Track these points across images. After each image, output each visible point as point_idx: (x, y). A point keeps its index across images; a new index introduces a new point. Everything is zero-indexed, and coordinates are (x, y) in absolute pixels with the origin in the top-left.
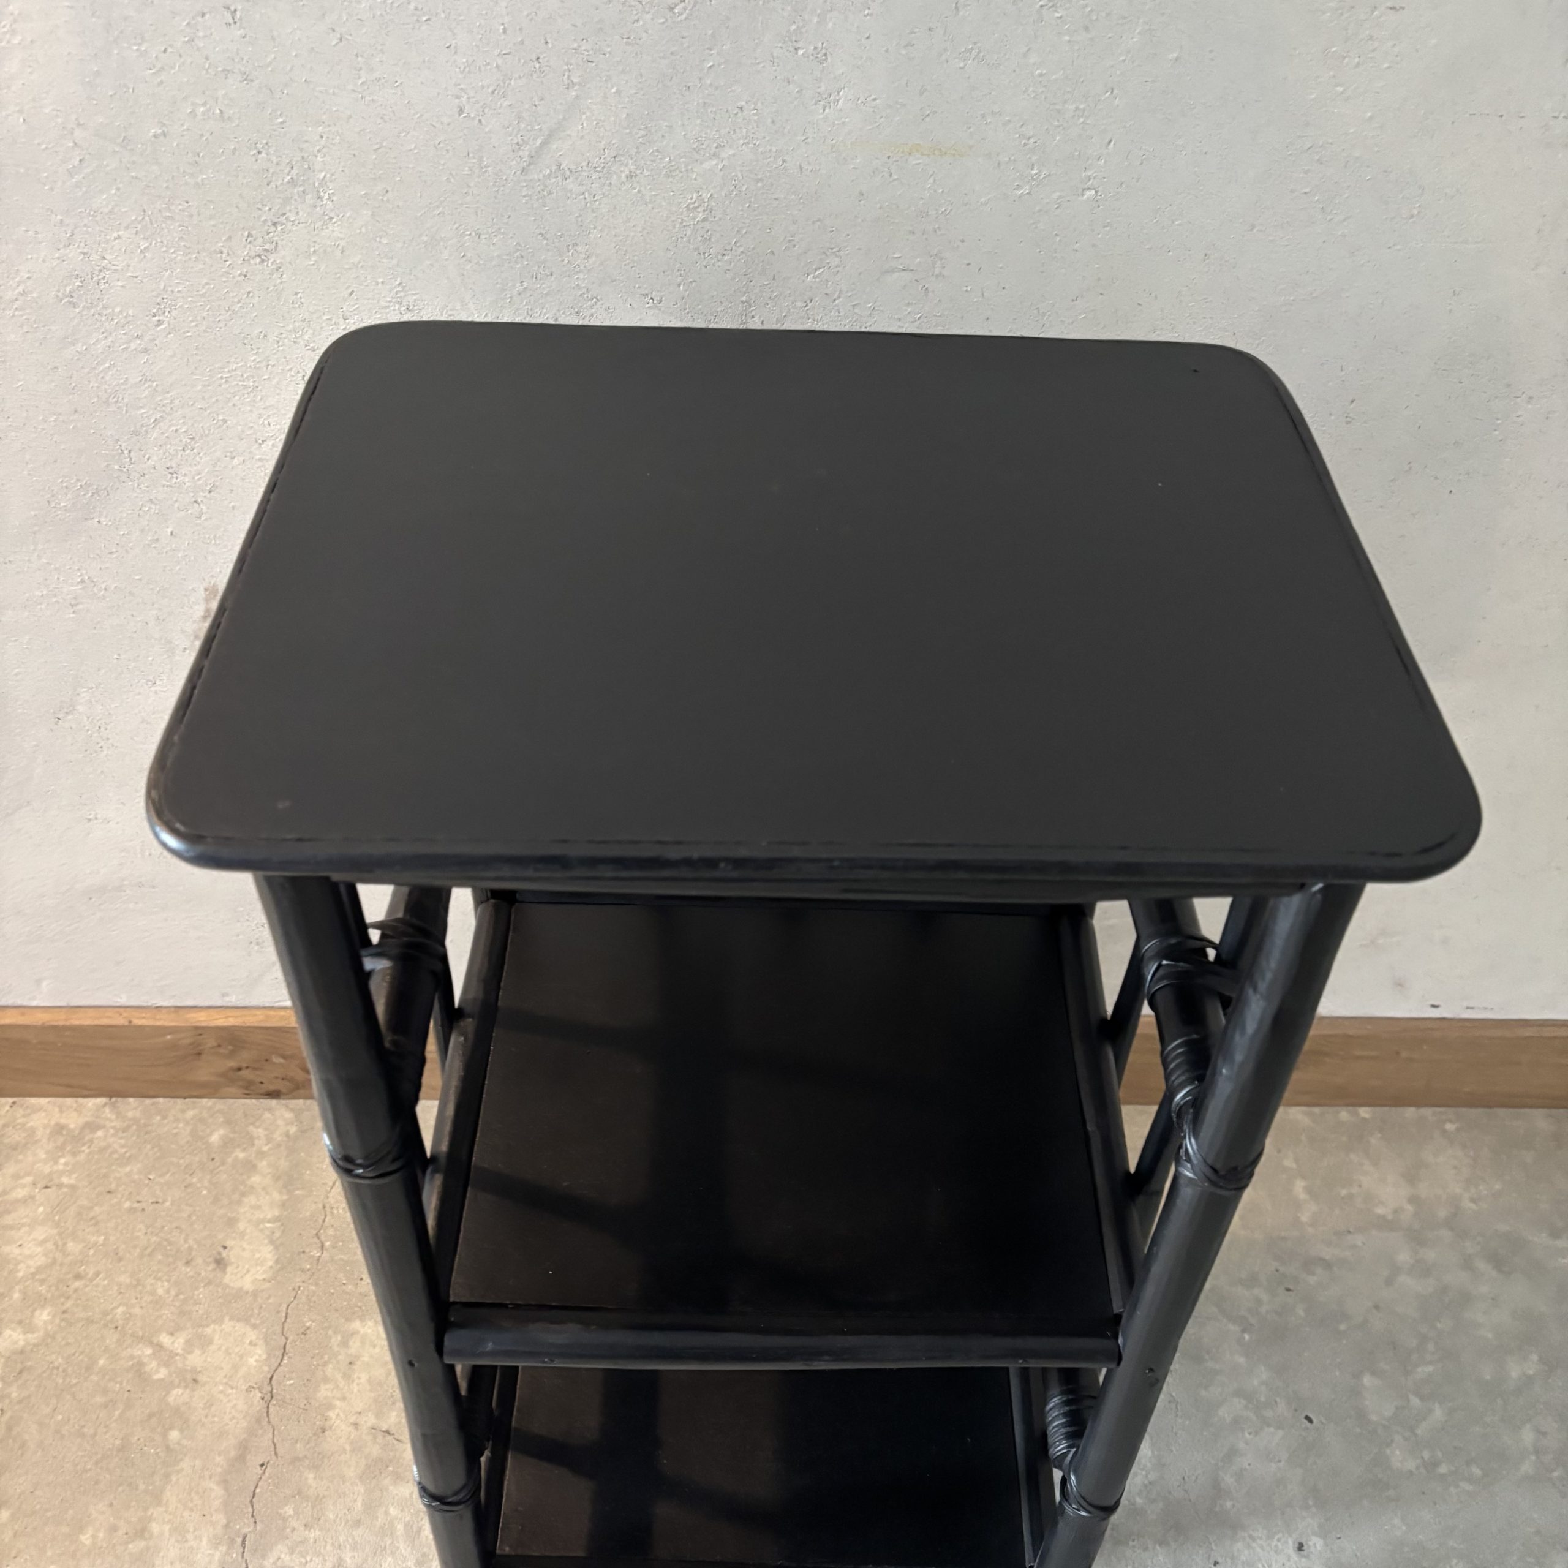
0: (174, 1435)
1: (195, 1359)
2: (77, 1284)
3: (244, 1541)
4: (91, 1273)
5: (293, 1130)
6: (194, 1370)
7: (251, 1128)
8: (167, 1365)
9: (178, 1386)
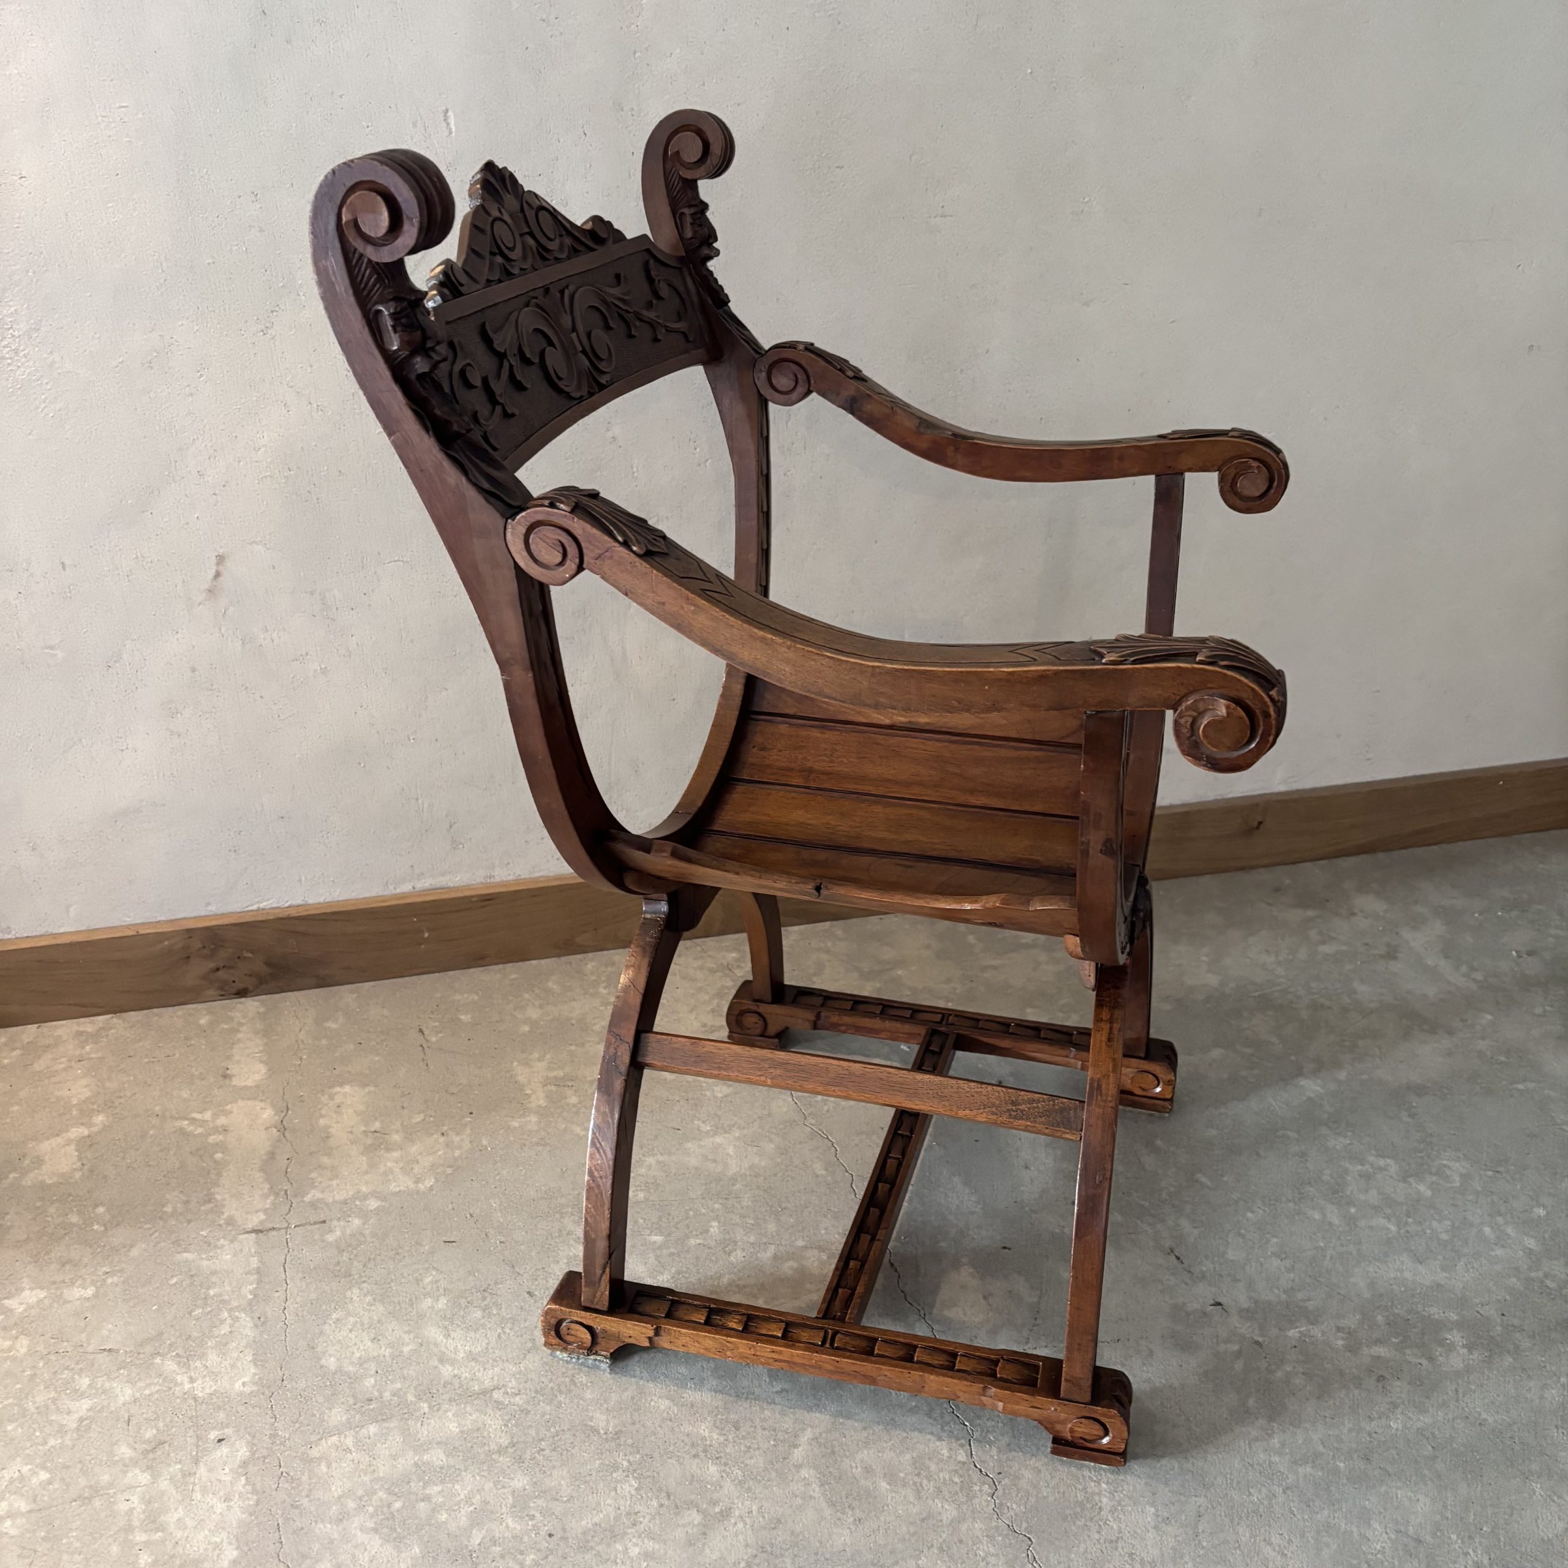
0: (218, 1156)
1: (222, 1121)
2: (121, 1100)
3: (286, 1192)
4: (129, 1094)
5: (262, 1010)
6: (223, 1126)
7: (229, 1013)
8: (201, 1126)
9: (214, 1134)
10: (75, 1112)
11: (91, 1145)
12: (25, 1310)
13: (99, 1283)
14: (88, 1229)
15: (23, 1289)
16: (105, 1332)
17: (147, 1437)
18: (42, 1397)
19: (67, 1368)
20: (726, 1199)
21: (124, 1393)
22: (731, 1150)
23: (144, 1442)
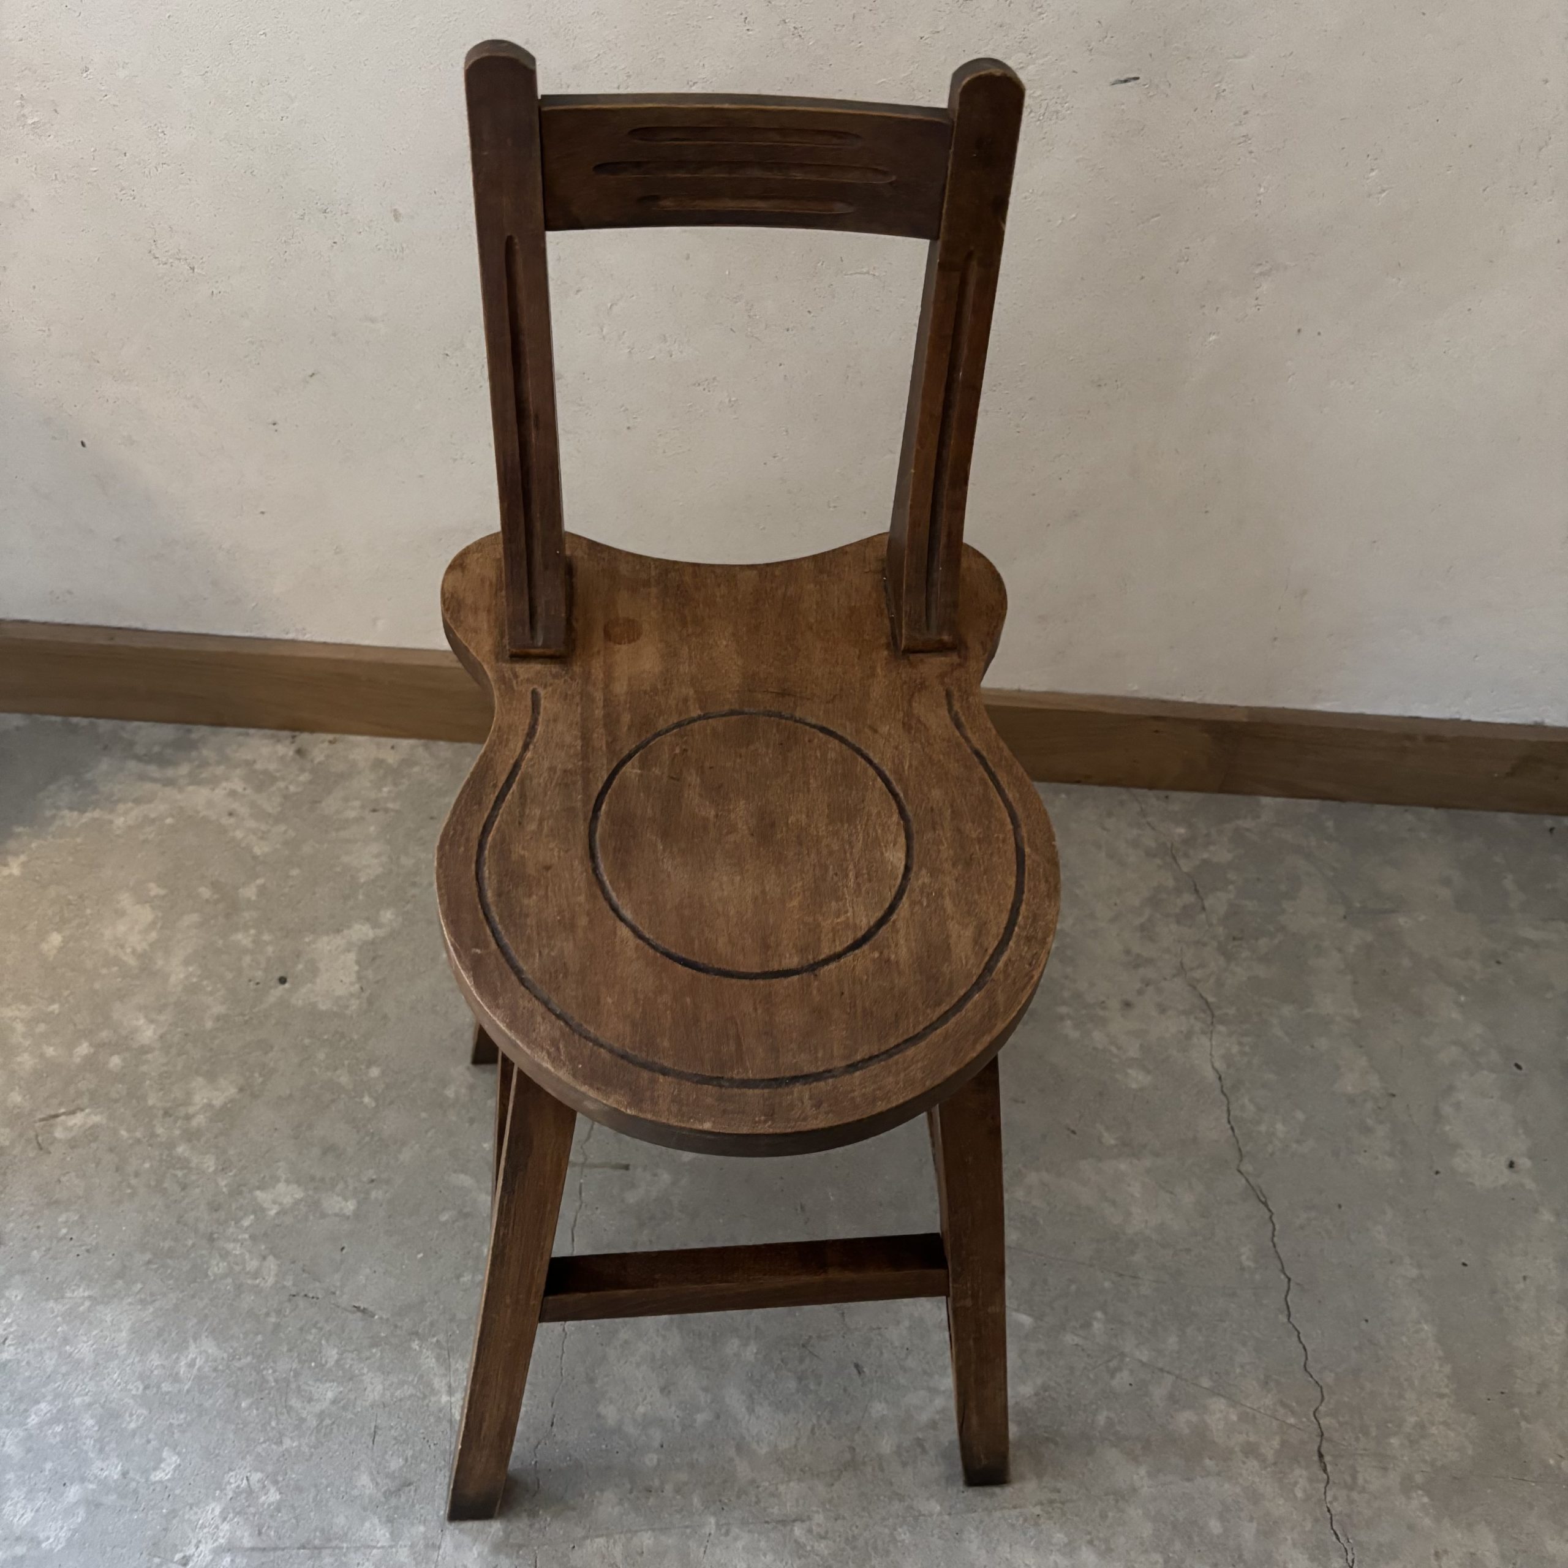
10: (361, 897)
11: (374, 959)
12: (278, 1214)
13: (362, 1196)
14: (357, 1100)
15: (278, 1181)
16: (362, 1279)
17: (392, 1468)
18: (285, 1364)
19: (315, 1325)
20: (1121, 1275)
21: (375, 1388)
22: (1136, 1190)
23: (387, 1476)
